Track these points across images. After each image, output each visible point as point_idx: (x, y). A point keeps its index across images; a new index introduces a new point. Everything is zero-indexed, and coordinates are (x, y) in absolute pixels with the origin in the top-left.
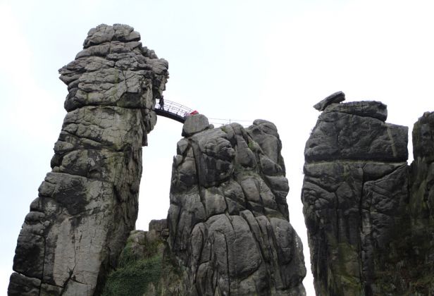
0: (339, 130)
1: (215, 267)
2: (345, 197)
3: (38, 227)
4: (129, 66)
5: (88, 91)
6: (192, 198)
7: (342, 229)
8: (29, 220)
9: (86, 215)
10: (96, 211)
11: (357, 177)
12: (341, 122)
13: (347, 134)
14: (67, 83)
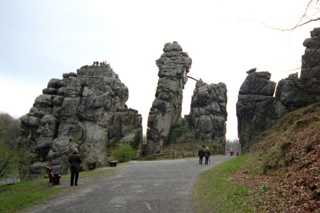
0: (251, 83)
1: (201, 130)
2: (249, 108)
3: (153, 115)
4: (178, 63)
5: (165, 72)
6: (196, 109)
7: (246, 118)
8: (150, 113)
9: (166, 113)
10: (169, 111)
11: (254, 101)
12: (253, 80)
13: (254, 85)
14: (159, 66)
